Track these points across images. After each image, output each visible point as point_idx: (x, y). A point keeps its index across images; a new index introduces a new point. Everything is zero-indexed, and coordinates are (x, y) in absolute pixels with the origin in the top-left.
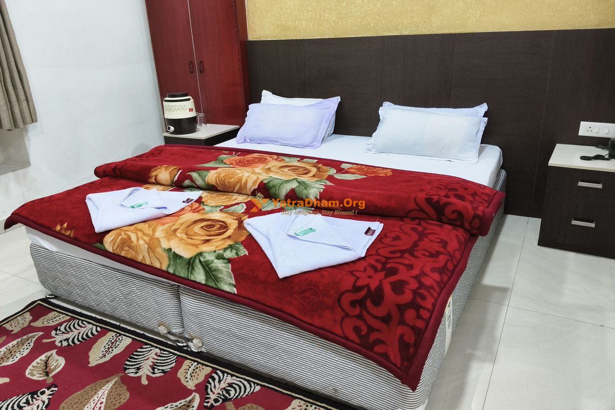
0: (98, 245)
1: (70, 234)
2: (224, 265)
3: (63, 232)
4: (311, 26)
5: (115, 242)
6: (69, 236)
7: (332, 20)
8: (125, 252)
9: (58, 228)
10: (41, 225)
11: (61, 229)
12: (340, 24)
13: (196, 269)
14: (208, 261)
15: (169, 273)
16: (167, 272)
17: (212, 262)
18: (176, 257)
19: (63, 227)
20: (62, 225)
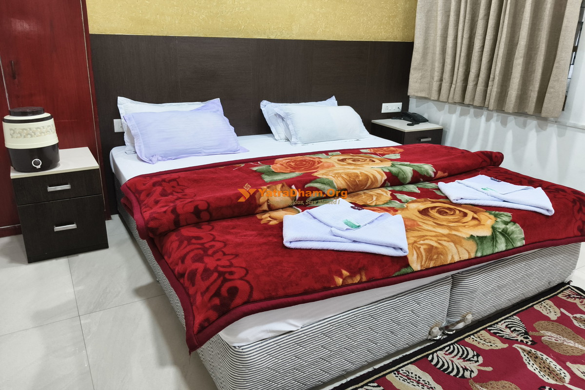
0: (404, 270)
1: (361, 278)
2: (514, 226)
3: (350, 281)
4: (177, 22)
5: (422, 256)
6: (360, 282)
7: (201, 18)
8: (434, 262)
9: (339, 281)
10: (306, 292)
11: (344, 279)
12: (211, 23)
13: (498, 241)
14: (503, 229)
15: (478, 257)
16: (476, 258)
17: (507, 229)
18: (482, 239)
19: (344, 277)
20: (341, 275)
